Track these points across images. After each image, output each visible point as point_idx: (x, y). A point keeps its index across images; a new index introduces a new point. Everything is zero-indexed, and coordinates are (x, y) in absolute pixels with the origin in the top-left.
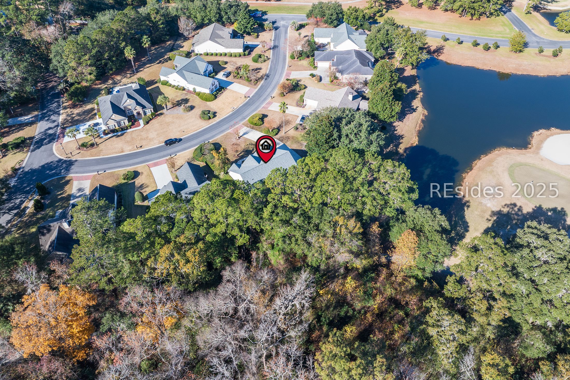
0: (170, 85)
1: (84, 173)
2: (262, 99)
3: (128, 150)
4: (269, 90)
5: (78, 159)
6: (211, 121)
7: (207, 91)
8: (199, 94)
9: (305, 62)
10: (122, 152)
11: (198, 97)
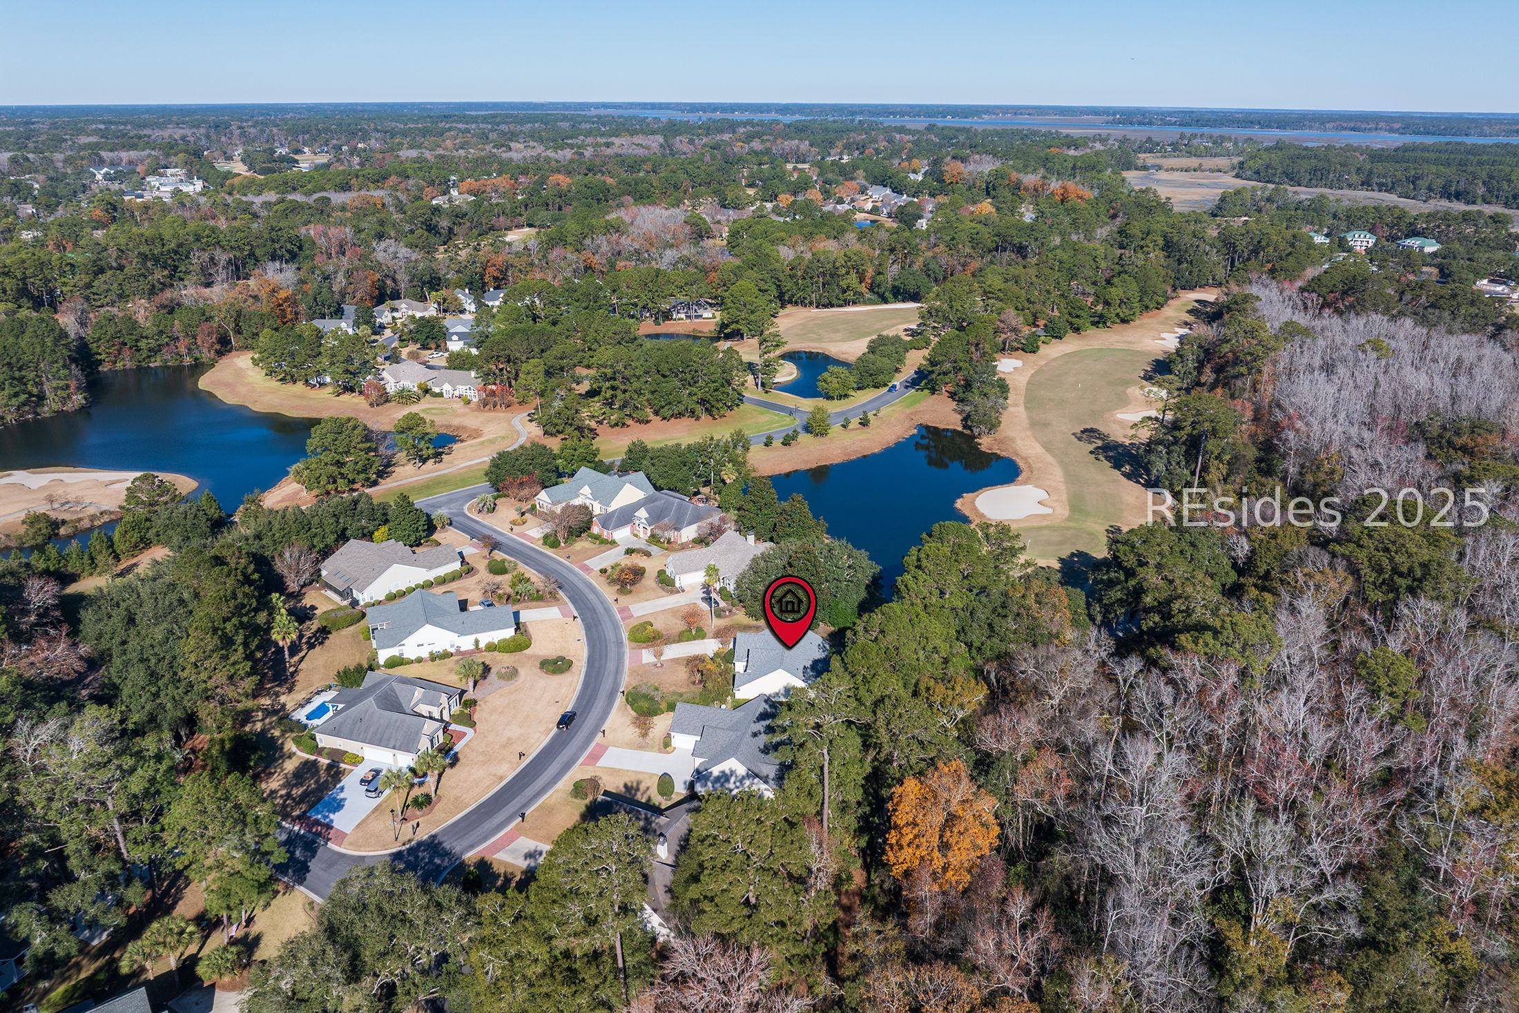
0: (412, 662)
1: (485, 839)
2: (600, 609)
3: (509, 771)
4: (591, 596)
5: (433, 832)
6: (574, 668)
7: (509, 633)
8: (491, 648)
9: (582, 544)
10: (501, 778)
11: (496, 653)
